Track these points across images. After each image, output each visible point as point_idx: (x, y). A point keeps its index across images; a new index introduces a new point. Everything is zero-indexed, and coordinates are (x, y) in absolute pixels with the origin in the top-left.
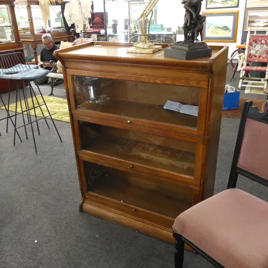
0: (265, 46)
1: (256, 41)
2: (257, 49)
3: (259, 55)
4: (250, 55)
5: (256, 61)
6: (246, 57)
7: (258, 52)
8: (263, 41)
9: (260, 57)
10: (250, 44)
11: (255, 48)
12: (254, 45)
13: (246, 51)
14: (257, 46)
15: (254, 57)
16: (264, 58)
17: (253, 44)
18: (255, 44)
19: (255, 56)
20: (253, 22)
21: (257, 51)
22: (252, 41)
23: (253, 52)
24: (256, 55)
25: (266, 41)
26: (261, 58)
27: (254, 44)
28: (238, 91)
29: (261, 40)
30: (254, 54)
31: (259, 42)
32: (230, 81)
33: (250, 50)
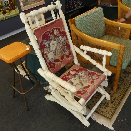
1: (46, 37)
3: (60, 55)
7: (57, 52)
8: (56, 32)
9: (62, 58)
11: (51, 49)
12: (47, 45)
14: (51, 44)
15: (56, 64)
17: (44, 43)
18: (48, 42)
19: (57, 61)
21: (55, 51)
22: (41, 39)
23: (51, 56)
26: (65, 58)
27: (46, 43)
30: (54, 58)
31: (51, 35)
32: (28, 110)
33: (47, 56)
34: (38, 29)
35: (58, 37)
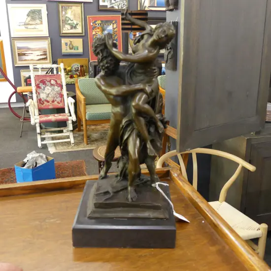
0: (56, 87)
1: (43, 82)
2: (48, 92)
3: (52, 99)
4: (40, 101)
5: (51, 107)
6: (36, 104)
7: (50, 96)
8: (53, 82)
9: (53, 101)
10: (38, 86)
11: (45, 91)
12: (42, 88)
13: (34, 96)
14: (46, 88)
15: (46, 103)
16: (58, 102)
17: (40, 85)
18: (44, 86)
19: (48, 102)
20: (24, 54)
21: (48, 94)
22: (38, 82)
24: (48, 99)
25: (56, 81)
26: (56, 103)
28: (51, 158)
29: (50, 80)
30: (45, 98)
31: (48, 83)
32: (21, 137)
33: (39, 94)
34: (38, 76)
35: (54, 86)
